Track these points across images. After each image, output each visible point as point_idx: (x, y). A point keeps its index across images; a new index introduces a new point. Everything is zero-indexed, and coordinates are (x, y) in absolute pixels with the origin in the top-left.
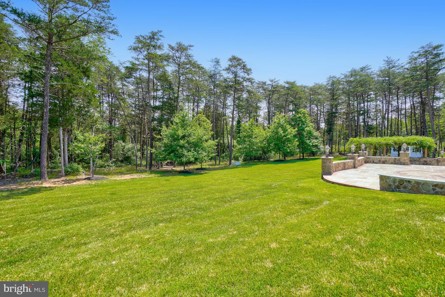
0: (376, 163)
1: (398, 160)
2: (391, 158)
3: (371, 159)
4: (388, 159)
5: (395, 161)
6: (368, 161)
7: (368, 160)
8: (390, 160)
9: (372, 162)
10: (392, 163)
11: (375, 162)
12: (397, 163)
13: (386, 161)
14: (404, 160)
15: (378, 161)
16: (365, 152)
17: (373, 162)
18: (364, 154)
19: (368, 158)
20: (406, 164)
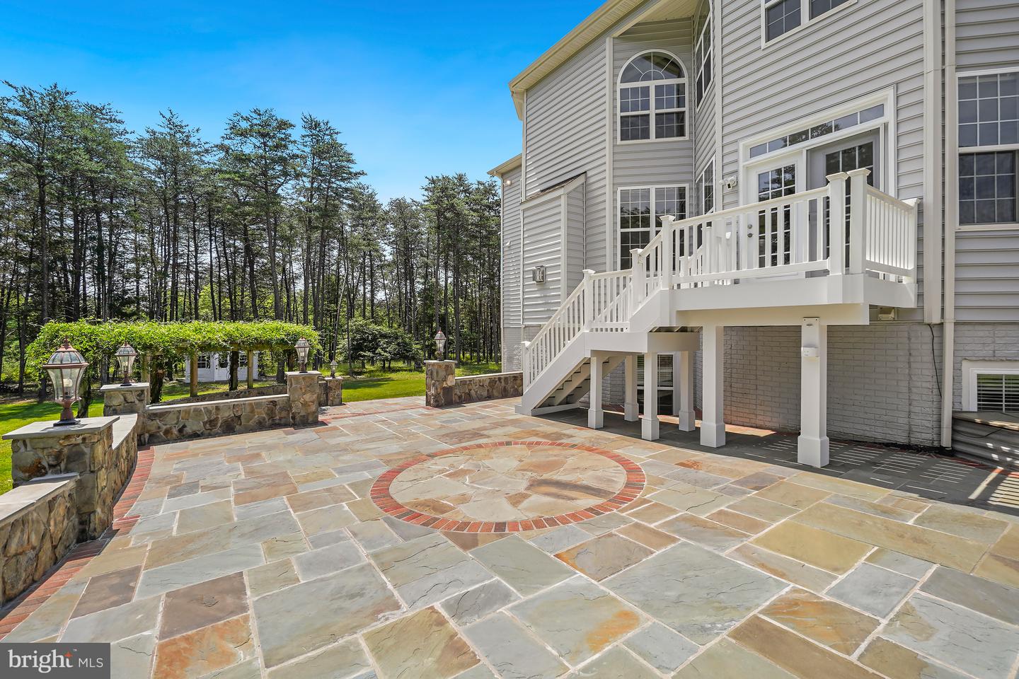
0: (195, 436)
1: (282, 409)
2: (258, 404)
3: (171, 421)
4: (248, 409)
5: (271, 413)
6: (153, 429)
7: (153, 425)
8: (252, 411)
9: (175, 431)
10: (261, 426)
11: (188, 430)
12: (280, 419)
13: (239, 417)
14: (305, 404)
15: (205, 423)
16: (136, 389)
17: (180, 431)
18: (131, 398)
19: (154, 416)
20: (311, 419)
